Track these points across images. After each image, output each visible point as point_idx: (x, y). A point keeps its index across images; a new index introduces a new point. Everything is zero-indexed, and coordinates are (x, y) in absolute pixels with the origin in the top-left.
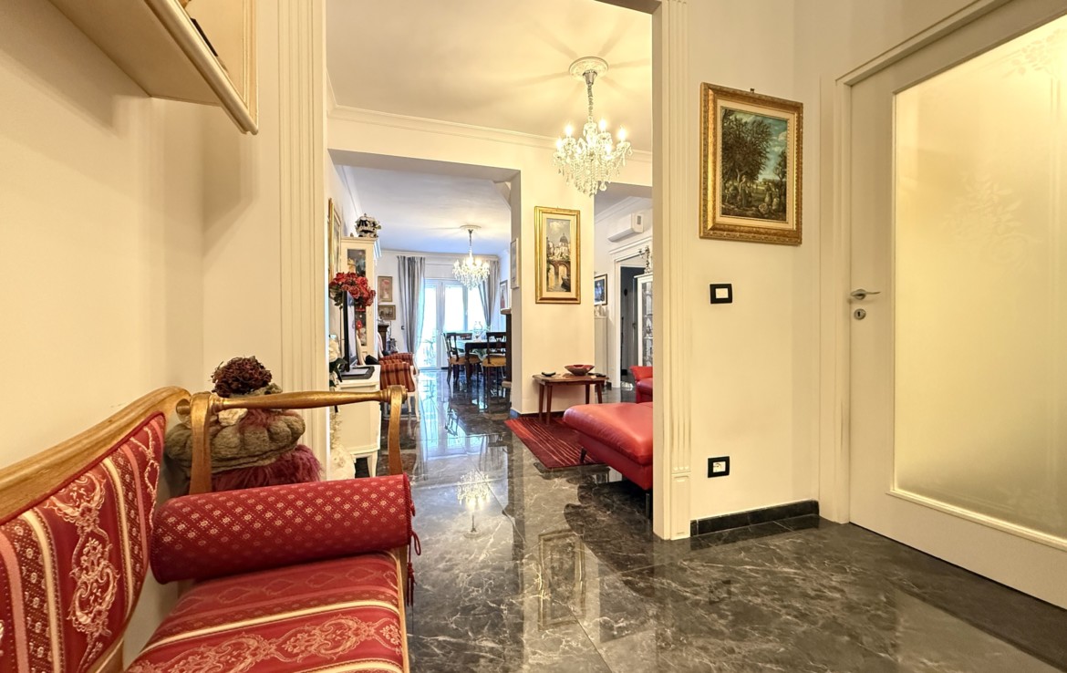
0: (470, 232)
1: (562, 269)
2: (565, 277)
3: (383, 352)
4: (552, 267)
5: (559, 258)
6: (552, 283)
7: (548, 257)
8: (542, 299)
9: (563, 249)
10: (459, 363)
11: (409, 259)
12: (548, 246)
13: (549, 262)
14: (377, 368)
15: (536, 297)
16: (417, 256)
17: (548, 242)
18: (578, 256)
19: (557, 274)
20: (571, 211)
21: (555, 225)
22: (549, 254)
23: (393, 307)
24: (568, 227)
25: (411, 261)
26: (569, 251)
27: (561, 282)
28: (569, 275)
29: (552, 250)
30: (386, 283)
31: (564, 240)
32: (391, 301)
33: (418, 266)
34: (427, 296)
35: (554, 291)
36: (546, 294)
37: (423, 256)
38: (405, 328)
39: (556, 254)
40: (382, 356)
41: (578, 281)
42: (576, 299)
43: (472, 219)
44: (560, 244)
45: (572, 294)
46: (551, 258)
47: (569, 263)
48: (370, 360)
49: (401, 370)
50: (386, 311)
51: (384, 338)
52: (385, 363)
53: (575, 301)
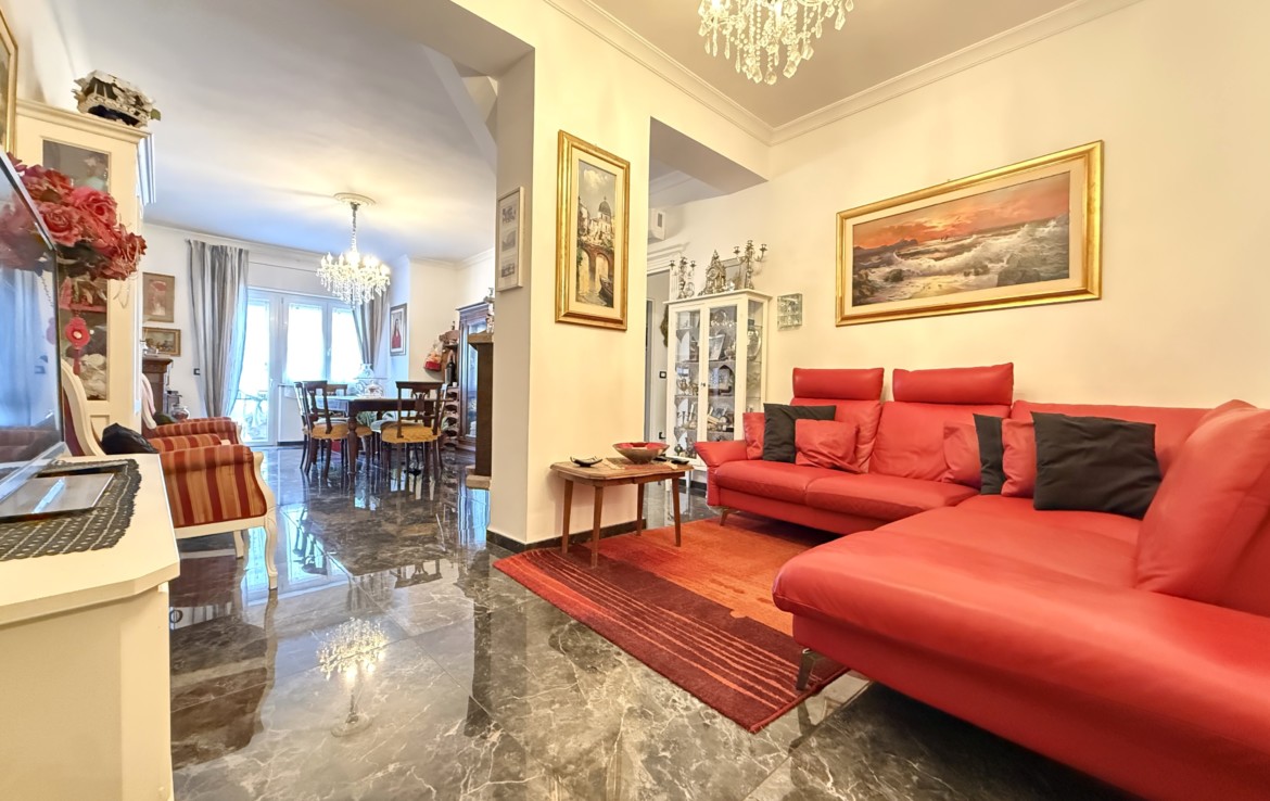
0: (355, 207)
1: (600, 262)
2: (606, 279)
3: (156, 417)
4: (585, 255)
5: (597, 242)
6: (585, 287)
7: (579, 235)
8: (567, 315)
9: (603, 226)
10: (333, 437)
11: (214, 248)
12: (580, 213)
13: (581, 245)
14: (150, 466)
15: (558, 309)
16: (232, 246)
17: (580, 205)
18: (626, 243)
19: (592, 270)
20: (617, 158)
21: (593, 177)
22: (581, 230)
23: (177, 333)
24: (612, 185)
25: (219, 253)
26: (612, 232)
27: (598, 287)
28: (611, 276)
29: (586, 223)
30: (160, 287)
31: (604, 209)
32: (172, 321)
33: (233, 262)
34: (252, 322)
35: (587, 302)
36: (575, 307)
37: (244, 247)
38: (202, 371)
39: (593, 233)
40: (153, 424)
41: (624, 290)
42: (620, 322)
43: (362, 179)
44: (599, 215)
45: (614, 313)
46: (584, 238)
47: (612, 253)
48: (116, 440)
49: (226, 463)
50: (160, 339)
51: (158, 387)
52: (169, 446)
53: (618, 325)
